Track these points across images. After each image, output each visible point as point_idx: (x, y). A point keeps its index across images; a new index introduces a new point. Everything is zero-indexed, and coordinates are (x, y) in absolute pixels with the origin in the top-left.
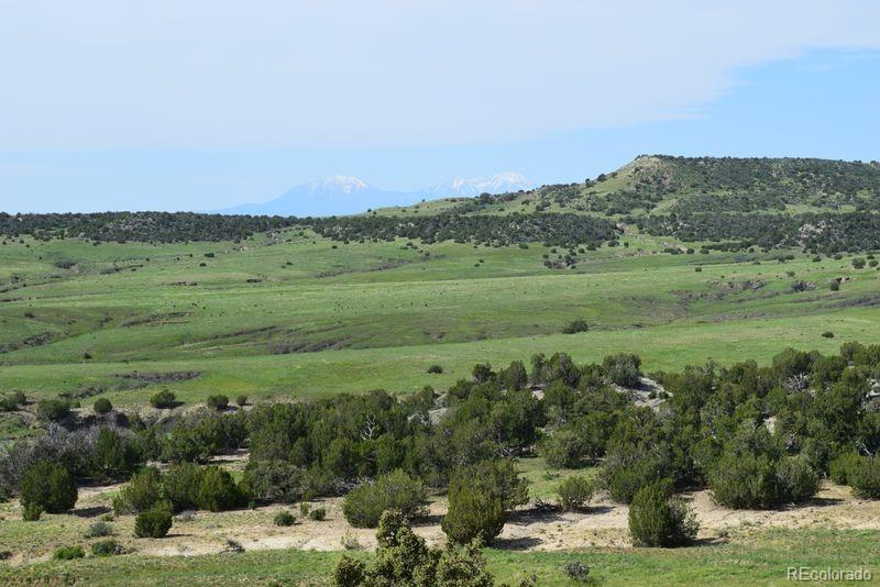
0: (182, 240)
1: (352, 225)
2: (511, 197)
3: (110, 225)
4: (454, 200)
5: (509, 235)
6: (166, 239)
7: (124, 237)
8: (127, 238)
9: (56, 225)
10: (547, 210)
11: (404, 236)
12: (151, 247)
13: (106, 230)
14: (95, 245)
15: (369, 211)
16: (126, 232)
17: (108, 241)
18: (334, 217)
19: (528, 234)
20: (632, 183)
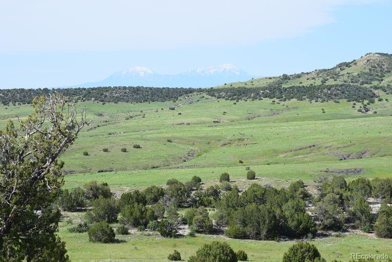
0: (146, 101)
1: (231, 92)
2: (299, 76)
3: (107, 94)
4: (270, 78)
5: (325, 96)
6: (138, 101)
7: (117, 100)
8: (118, 101)
9: (75, 94)
10: (327, 83)
11: (266, 97)
12: (132, 105)
13: (106, 96)
14: (103, 104)
15: (225, 84)
16: (117, 97)
17: (109, 102)
18: (212, 88)
19: (335, 95)
20: (367, 68)
